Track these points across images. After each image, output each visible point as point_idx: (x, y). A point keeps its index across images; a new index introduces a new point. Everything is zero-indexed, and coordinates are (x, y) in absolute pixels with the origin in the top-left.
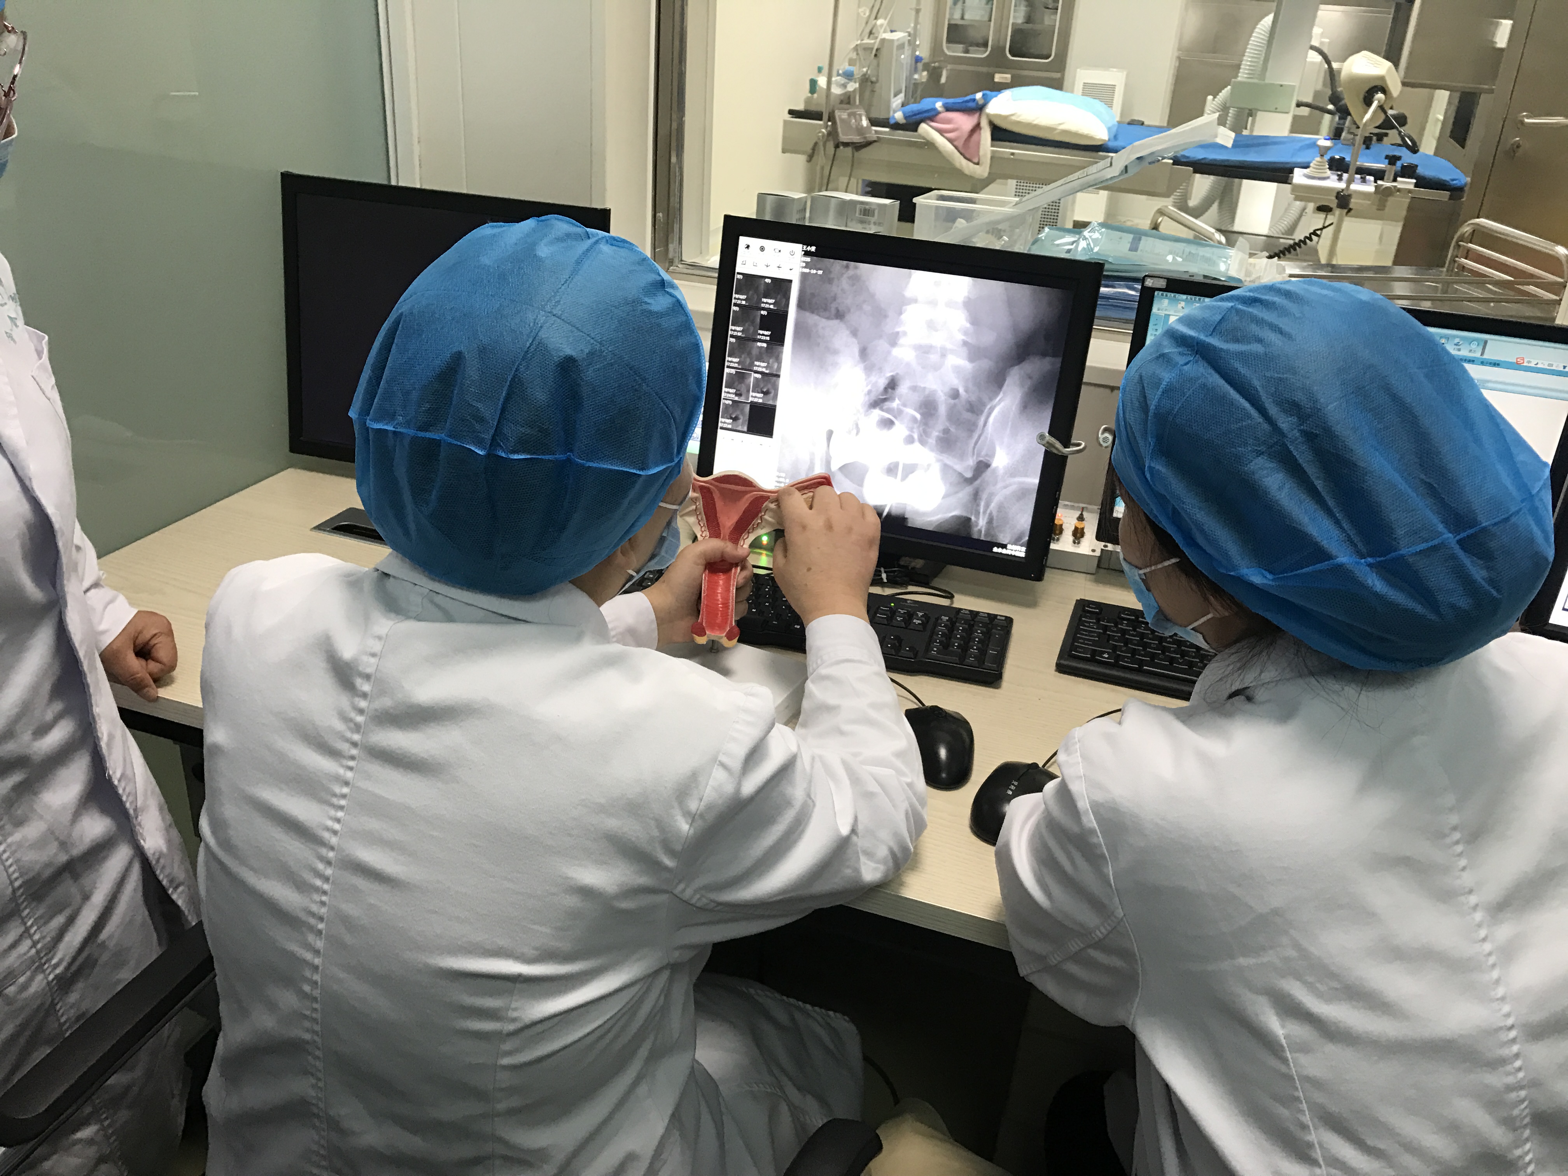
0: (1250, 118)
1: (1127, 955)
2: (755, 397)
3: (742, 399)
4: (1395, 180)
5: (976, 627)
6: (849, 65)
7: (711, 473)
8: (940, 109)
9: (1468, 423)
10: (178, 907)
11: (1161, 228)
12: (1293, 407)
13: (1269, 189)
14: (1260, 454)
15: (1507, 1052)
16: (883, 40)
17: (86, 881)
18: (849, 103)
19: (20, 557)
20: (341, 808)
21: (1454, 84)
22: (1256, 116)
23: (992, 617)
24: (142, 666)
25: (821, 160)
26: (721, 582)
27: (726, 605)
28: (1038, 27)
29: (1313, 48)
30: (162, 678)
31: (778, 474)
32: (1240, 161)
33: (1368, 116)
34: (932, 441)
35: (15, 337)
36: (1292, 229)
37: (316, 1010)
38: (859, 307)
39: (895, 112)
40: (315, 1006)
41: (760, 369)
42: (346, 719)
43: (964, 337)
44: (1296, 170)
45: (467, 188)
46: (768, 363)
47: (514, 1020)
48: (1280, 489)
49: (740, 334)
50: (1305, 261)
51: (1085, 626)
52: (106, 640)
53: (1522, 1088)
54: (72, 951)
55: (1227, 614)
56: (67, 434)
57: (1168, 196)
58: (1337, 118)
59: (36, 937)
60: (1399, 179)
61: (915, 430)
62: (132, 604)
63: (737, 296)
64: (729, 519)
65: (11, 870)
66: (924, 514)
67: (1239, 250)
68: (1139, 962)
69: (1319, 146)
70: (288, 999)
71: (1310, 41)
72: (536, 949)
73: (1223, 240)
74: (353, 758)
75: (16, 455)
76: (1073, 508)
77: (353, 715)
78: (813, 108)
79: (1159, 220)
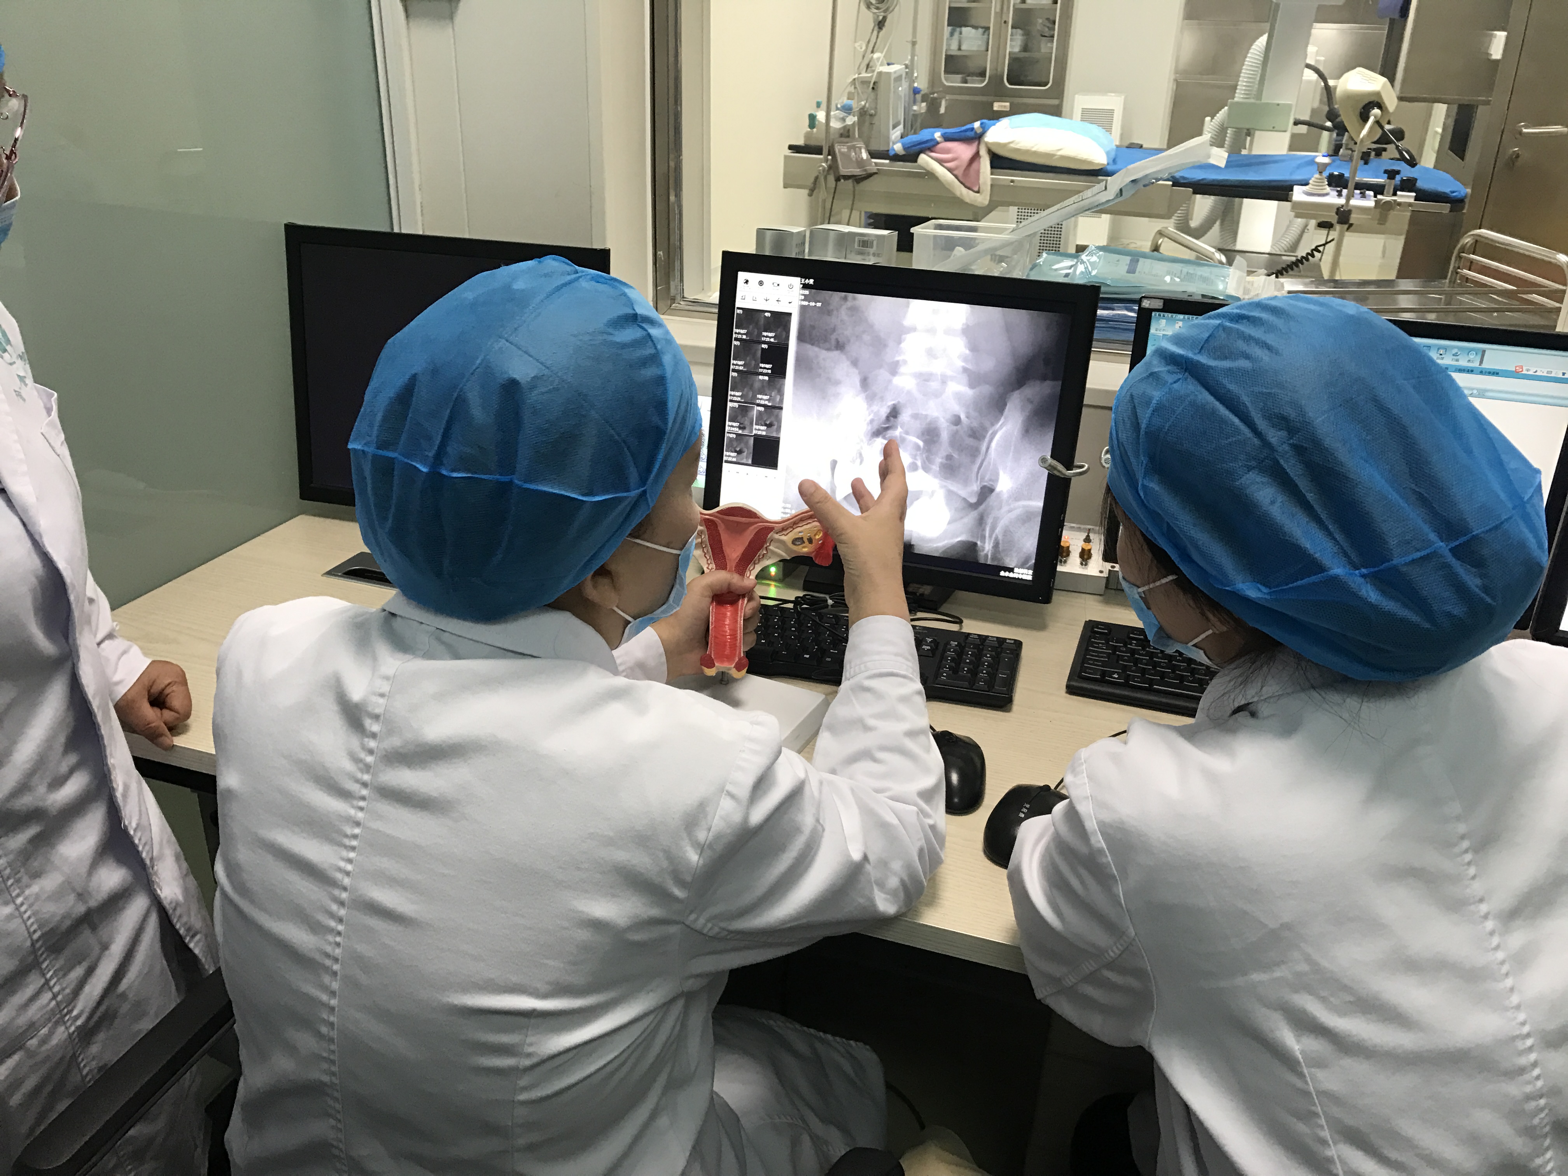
0: (1249, 138)
1: (1140, 974)
2: (759, 430)
3: (746, 432)
4: (1395, 194)
5: (985, 652)
6: (848, 99)
7: (718, 505)
8: (939, 139)
9: (1458, 433)
10: (195, 956)
11: (1162, 250)
12: (1282, 421)
13: (1270, 207)
14: (1250, 469)
15: (1523, 1061)
16: (880, 73)
17: (103, 933)
18: (848, 136)
19: (32, 613)
20: (353, 848)
21: (1452, 97)
22: (1254, 135)
23: (1001, 641)
24: (157, 716)
25: (822, 194)
26: (729, 614)
27: (734, 636)
28: (1035, 55)
29: (1308, 66)
30: (177, 727)
31: (783, 505)
32: (1241, 181)
33: (1365, 132)
34: (936, 467)
35: (24, 395)
36: (1294, 247)
37: (333, 1052)
38: (858, 337)
39: (894, 143)
40: (332, 1047)
41: (762, 402)
42: (356, 760)
43: (963, 364)
44: (1296, 188)
45: (469, 233)
46: (771, 396)
47: (529, 1055)
48: (1273, 502)
49: (741, 368)
50: (1307, 277)
51: (1095, 647)
52: (121, 691)
53: (1541, 1097)
54: (92, 1004)
55: (1225, 629)
56: (77, 490)
57: (1169, 218)
58: (1335, 135)
59: (56, 989)
60: (1398, 193)
61: (918, 458)
62: (146, 654)
63: (738, 331)
64: (734, 551)
65: (29, 923)
66: (931, 540)
67: (1237, 268)
68: (1153, 982)
69: (1318, 164)
70: (305, 1041)
71: (1306, 58)
72: (548, 983)
73: (1223, 259)
74: (363, 798)
75: (26, 511)
76: (1079, 529)
77: (362, 755)
78: (813, 143)
79: (1160, 242)
